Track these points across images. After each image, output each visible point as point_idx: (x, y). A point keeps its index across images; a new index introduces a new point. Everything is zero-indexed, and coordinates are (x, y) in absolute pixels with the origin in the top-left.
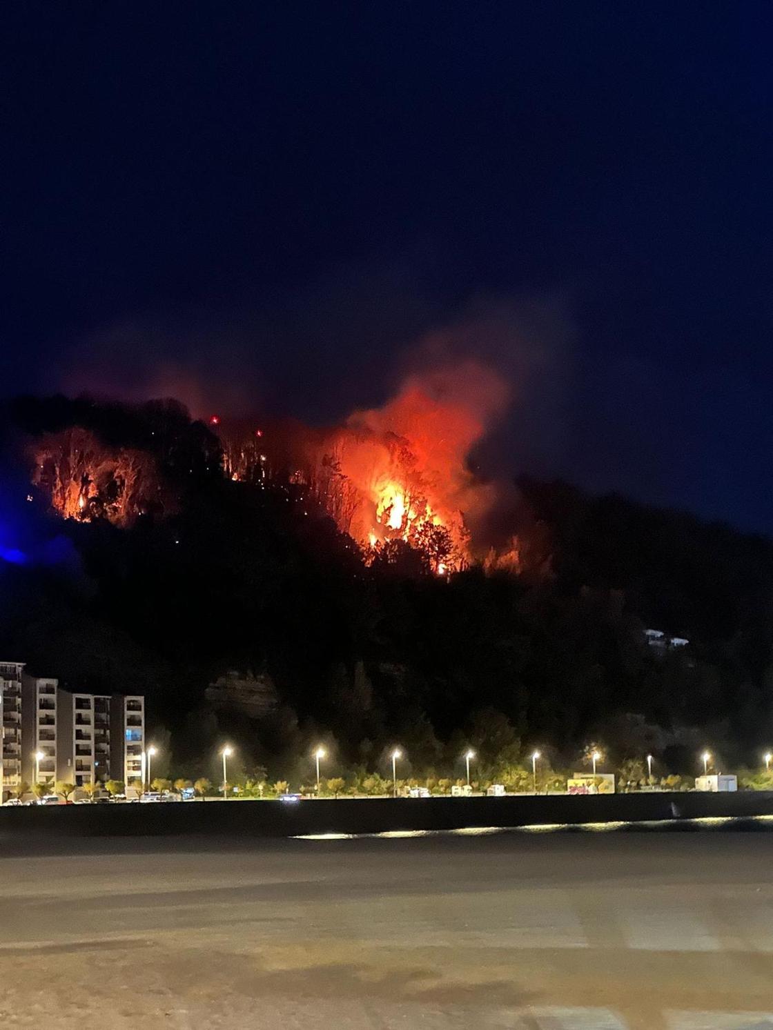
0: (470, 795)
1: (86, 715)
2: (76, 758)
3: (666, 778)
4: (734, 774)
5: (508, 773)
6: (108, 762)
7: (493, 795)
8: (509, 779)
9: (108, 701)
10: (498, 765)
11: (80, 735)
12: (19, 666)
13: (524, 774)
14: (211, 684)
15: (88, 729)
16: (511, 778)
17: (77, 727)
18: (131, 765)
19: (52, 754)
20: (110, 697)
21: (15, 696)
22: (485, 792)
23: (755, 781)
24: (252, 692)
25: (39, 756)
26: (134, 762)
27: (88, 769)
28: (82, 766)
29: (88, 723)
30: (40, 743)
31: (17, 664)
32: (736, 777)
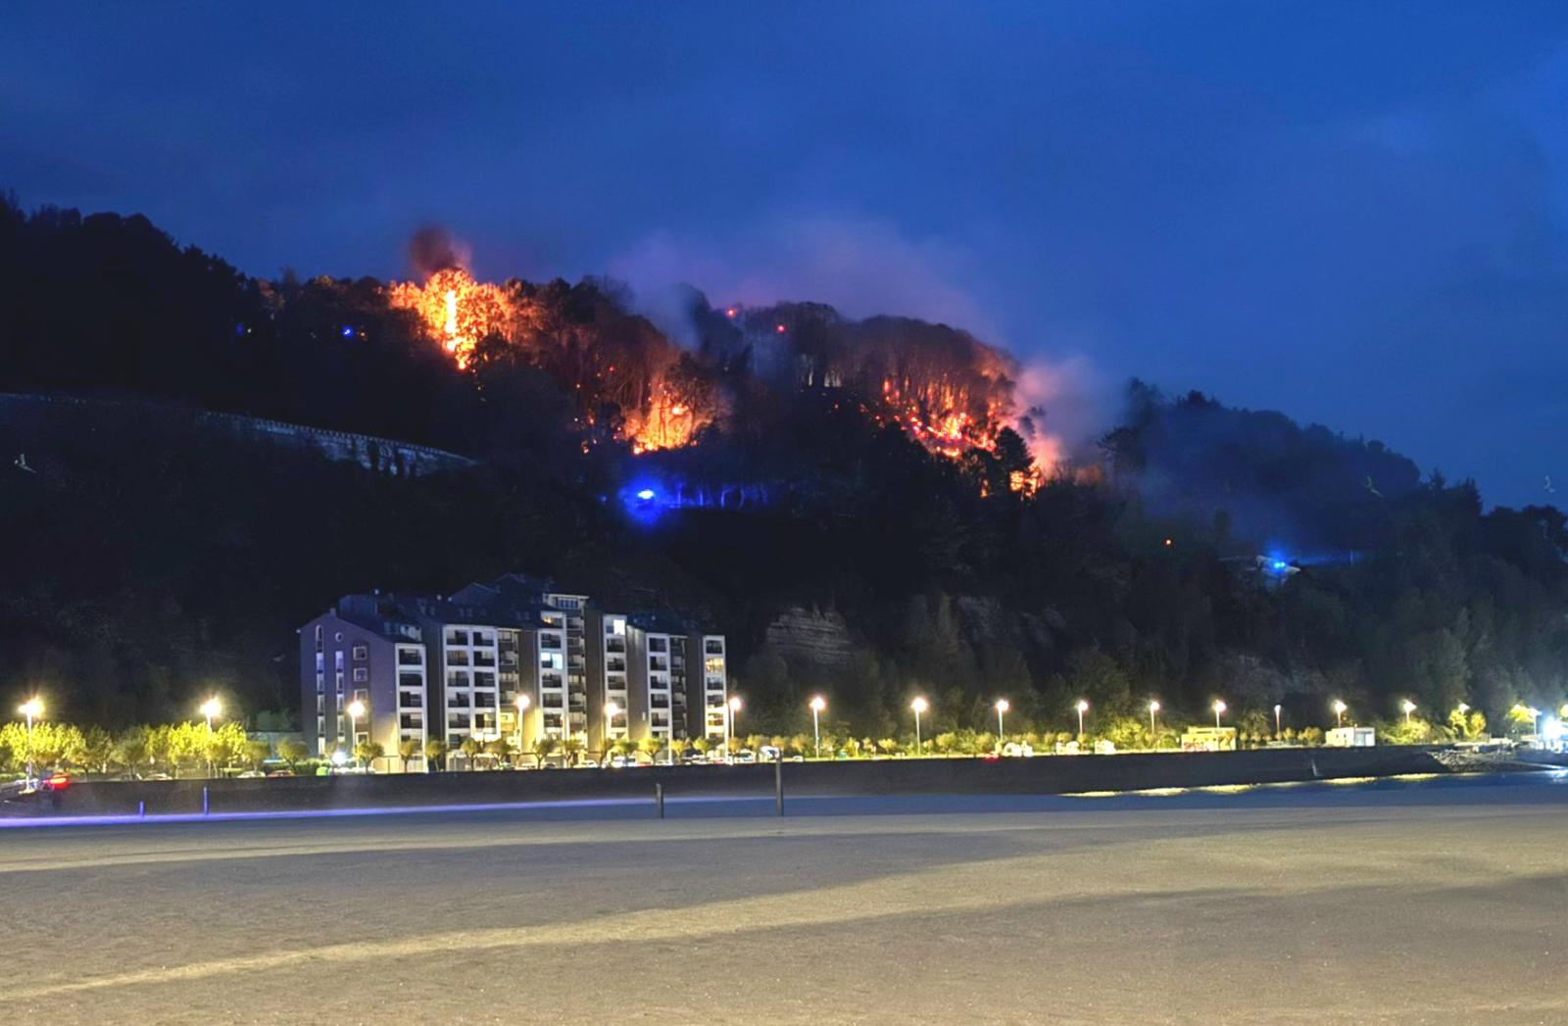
0: (1076, 752)
1: (661, 658)
2: (652, 710)
3: (1303, 731)
4: (1371, 726)
5: (1117, 726)
6: (685, 715)
7: (1101, 753)
8: (1119, 733)
9: (683, 643)
10: (1106, 716)
11: (655, 684)
12: (580, 600)
13: (1137, 727)
14: (773, 624)
15: (664, 676)
16: (1122, 733)
17: (651, 673)
18: (712, 718)
19: (623, 706)
20: (685, 637)
21: (577, 636)
22: (1093, 749)
23: (1392, 734)
24: (819, 633)
25: (611, 709)
26: (715, 715)
27: (665, 723)
28: (658, 720)
29: (663, 668)
30: (610, 693)
31: (579, 597)
32: (1372, 730)
